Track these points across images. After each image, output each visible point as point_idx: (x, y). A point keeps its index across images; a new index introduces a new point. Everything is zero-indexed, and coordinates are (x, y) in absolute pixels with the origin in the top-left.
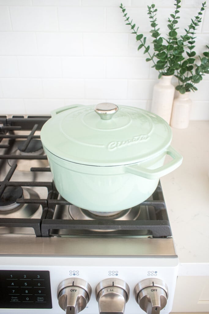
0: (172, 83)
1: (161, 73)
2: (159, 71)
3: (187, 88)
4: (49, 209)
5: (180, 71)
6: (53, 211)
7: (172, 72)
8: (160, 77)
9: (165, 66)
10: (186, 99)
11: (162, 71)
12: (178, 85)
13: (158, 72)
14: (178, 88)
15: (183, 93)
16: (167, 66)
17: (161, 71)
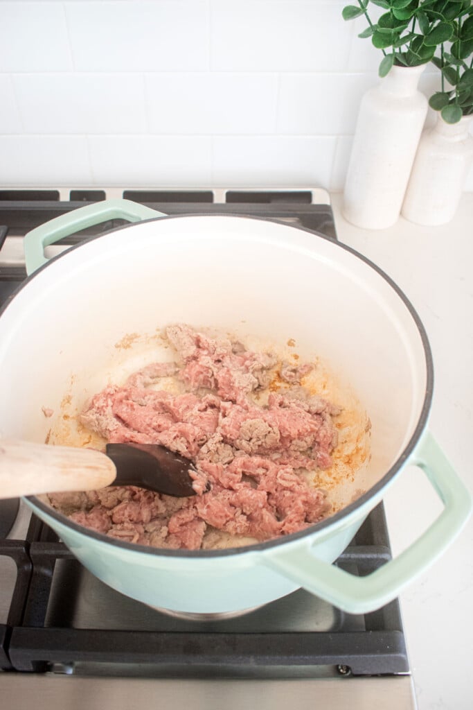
0: (421, 89)
1: (390, 55)
2: (383, 51)
3: (465, 106)
4: (35, 569)
5: (453, 49)
6: (47, 572)
7: (426, 56)
8: (384, 71)
9: (405, 34)
10: (457, 139)
11: (394, 50)
12: (441, 91)
13: (378, 55)
14: (438, 101)
15: (454, 119)
16: (412, 34)
17: (389, 50)
